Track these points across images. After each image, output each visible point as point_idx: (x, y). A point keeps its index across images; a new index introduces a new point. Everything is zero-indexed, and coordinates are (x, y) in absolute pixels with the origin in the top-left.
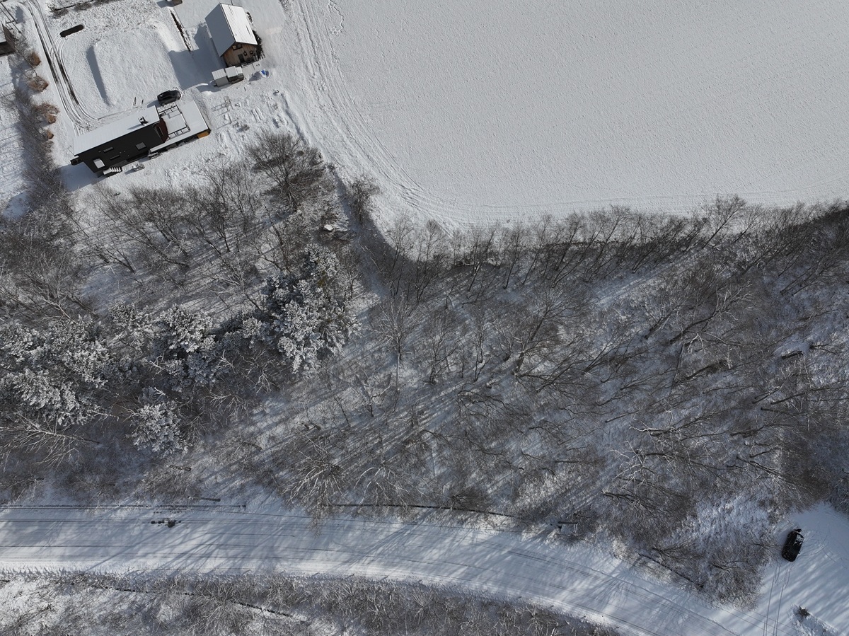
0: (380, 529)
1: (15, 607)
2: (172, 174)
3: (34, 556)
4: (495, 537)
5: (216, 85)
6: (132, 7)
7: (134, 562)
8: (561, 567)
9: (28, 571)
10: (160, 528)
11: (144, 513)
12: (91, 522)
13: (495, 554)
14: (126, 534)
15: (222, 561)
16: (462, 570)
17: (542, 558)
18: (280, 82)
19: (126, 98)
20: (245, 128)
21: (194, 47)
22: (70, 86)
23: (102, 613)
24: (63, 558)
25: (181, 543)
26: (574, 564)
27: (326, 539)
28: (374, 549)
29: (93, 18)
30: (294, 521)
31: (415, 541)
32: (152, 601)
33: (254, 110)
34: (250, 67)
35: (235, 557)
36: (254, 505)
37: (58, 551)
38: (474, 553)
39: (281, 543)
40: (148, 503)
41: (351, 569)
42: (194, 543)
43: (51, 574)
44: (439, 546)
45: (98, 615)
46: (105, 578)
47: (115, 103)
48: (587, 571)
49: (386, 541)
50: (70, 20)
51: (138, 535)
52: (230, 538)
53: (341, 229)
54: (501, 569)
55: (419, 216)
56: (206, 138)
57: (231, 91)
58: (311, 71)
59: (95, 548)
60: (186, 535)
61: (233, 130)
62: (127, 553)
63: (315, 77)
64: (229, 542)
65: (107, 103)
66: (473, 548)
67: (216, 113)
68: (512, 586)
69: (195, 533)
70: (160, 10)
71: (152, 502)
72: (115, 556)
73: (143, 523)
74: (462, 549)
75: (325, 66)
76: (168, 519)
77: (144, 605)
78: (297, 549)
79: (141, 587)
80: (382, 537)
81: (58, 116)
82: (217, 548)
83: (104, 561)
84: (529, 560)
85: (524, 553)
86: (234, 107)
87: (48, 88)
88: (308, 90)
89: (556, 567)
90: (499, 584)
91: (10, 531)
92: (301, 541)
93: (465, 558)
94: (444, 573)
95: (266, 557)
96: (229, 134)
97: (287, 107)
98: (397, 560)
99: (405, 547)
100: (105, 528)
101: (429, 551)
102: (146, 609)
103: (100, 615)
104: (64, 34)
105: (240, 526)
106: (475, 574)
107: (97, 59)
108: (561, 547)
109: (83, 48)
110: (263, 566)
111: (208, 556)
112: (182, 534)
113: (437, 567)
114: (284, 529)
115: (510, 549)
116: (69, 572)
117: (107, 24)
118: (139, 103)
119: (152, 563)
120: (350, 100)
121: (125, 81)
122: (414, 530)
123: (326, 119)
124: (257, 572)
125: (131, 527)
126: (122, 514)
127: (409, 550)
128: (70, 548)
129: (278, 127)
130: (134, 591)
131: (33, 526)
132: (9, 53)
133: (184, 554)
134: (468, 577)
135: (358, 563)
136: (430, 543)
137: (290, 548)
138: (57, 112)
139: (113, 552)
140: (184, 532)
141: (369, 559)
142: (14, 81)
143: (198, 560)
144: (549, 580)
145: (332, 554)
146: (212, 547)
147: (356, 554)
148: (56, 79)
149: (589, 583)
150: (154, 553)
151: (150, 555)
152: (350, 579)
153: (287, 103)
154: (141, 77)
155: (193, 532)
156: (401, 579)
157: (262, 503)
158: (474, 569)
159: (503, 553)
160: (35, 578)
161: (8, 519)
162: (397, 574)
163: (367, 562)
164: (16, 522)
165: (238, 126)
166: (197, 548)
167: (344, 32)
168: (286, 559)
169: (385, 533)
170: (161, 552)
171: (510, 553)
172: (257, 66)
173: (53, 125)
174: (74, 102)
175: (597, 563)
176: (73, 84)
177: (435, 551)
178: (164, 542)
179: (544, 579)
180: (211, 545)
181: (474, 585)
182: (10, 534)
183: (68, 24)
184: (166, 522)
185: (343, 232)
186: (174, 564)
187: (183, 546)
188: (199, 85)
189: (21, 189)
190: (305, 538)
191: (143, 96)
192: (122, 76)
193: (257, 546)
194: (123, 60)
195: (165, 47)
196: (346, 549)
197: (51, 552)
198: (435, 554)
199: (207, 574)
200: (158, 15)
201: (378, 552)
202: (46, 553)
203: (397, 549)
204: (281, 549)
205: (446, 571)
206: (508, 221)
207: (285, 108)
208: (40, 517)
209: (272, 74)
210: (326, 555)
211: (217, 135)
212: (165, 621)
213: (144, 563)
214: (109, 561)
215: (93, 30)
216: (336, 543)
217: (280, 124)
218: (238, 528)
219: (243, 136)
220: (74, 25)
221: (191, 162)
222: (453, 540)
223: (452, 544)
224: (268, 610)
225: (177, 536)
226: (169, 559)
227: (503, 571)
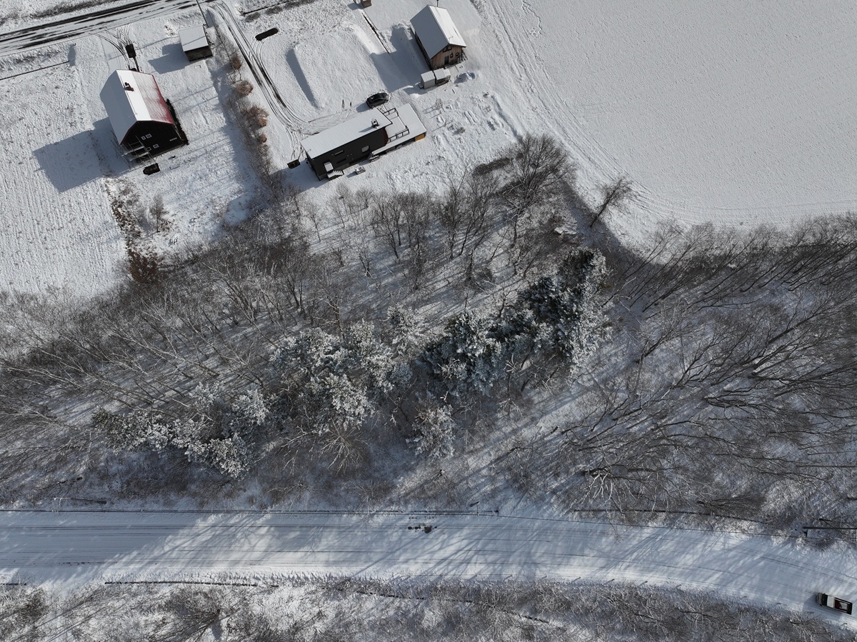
0: (632, 534)
1: (289, 612)
2: (394, 177)
3: (300, 561)
4: (746, 542)
5: (423, 88)
6: (324, 10)
7: (398, 568)
8: (815, 573)
9: (296, 576)
10: (417, 533)
11: (401, 519)
12: (350, 527)
13: (748, 560)
14: (386, 540)
15: (482, 567)
16: (717, 575)
17: (795, 564)
18: (487, 84)
19: (334, 101)
20: (461, 131)
21: (392, 49)
22: (275, 89)
23: (371, 619)
24: (328, 564)
25: (440, 549)
26: (827, 570)
27: (580, 545)
28: (628, 555)
29: (288, 21)
30: (548, 525)
31: (668, 546)
32: (416, 607)
33: (467, 113)
34: (453, 68)
35: (494, 563)
36: (506, 509)
37: (323, 557)
38: (727, 559)
39: (537, 548)
40: (402, 508)
41: (610, 575)
42: (451, 549)
43: (318, 579)
44: (692, 551)
45: (367, 620)
46: (371, 584)
47: (323, 106)
48: (841, 577)
49: (640, 546)
50: (264, 23)
51: (397, 541)
52: (487, 544)
53: (570, 232)
54: (756, 575)
55: (651, 219)
56: (422, 140)
57: (438, 92)
58: (517, 73)
59: (358, 553)
60: (443, 542)
61: (449, 133)
62: (389, 558)
63: (522, 79)
64: (487, 548)
65: (316, 106)
66: (725, 553)
67: (428, 116)
68: (769, 593)
69: (452, 538)
70: (352, 12)
71: (407, 508)
72: (378, 561)
73: (400, 528)
74: (715, 554)
75: (531, 67)
76: (424, 525)
77: (409, 610)
78: (554, 554)
79: (404, 593)
80: (635, 542)
81: (268, 118)
82: (475, 554)
83: (368, 567)
84: (782, 566)
85: (776, 559)
86: (445, 109)
87: (253, 91)
88: (518, 92)
89: (810, 573)
90: (755, 589)
91: (274, 536)
92: (557, 546)
93: (719, 564)
94: (700, 578)
95: (525, 563)
96: (445, 137)
97: (500, 109)
98: (653, 566)
99: (659, 553)
100: (364, 534)
101: (683, 556)
102: (411, 615)
103: (370, 621)
104: (259, 38)
105: (495, 531)
106: (730, 579)
107: (299, 62)
108: (813, 552)
109: (282, 51)
110: (523, 572)
111: (468, 562)
112: (440, 540)
113: (692, 572)
114: (539, 535)
115: (762, 555)
116: (336, 578)
117: (301, 27)
118: (347, 105)
119: (415, 569)
120: (561, 102)
121: (330, 84)
122: (665, 536)
123: (541, 121)
124: (518, 577)
125: (389, 533)
126: (379, 520)
127: (663, 556)
128: (333, 554)
129: (494, 129)
130: (397, 597)
131: (294, 531)
132: (207, 57)
133: (444, 560)
134: (723, 583)
135: (615, 568)
136: (683, 548)
137: (547, 553)
138: (267, 115)
139: (376, 558)
140: (441, 537)
141: (625, 565)
142: (215, 85)
143: (458, 566)
144: (804, 586)
145: (588, 560)
146: (471, 553)
147: (612, 559)
148: (260, 83)
149: (844, 589)
150: (415, 559)
151: (412, 561)
152: (610, 584)
153: (498, 106)
154: (345, 80)
155: (450, 537)
156: (659, 585)
157: (514, 508)
158: (729, 574)
159: (755, 558)
160: (302, 584)
161: (270, 524)
162: (655, 579)
163: (623, 567)
164: (277, 527)
165: (453, 129)
166: (456, 553)
167: (543, 34)
168: (545, 565)
169: (638, 538)
170: (422, 558)
171: (763, 558)
172: (461, 68)
173: (264, 128)
174: (281, 105)
175: (850, 569)
176: (277, 87)
177: (688, 557)
178: (423, 547)
179: (799, 585)
180: (469, 550)
181: (731, 591)
182: (273, 540)
183: (262, 28)
184: (422, 527)
185: (572, 235)
186: (436, 569)
187: (442, 552)
188: (405, 87)
189: (238, 192)
190: (560, 544)
191: (350, 98)
192: (326, 79)
193: (515, 552)
194: (325, 63)
195: (365, 50)
196: (602, 554)
197: (315, 557)
198: (688, 559)
199: (469, 580)
200: (351, 17)
201: (633, 557)
202: (311, 559)
203: (651, 555)
204: (538, 554)
205: (702, 576)
206: (741, 224)
207: (498, 110)
208: (300, 522)
209: (478, 76)
210: (583, 560)
211: (433, 137)
212: (429, 627)
213: (407, 569)
214: (373, 567)
215: (288, 33)
216: (591, 549)
217: (495, 126)
218: (493, 533)
219: (460, 139)
220: (268, 29)
221: (411, 165)
222: (705, 546)
223: (704, 550)
224: (526, 617)
225: (435, 542)
226: (431, 565)
227: (758, 576)
